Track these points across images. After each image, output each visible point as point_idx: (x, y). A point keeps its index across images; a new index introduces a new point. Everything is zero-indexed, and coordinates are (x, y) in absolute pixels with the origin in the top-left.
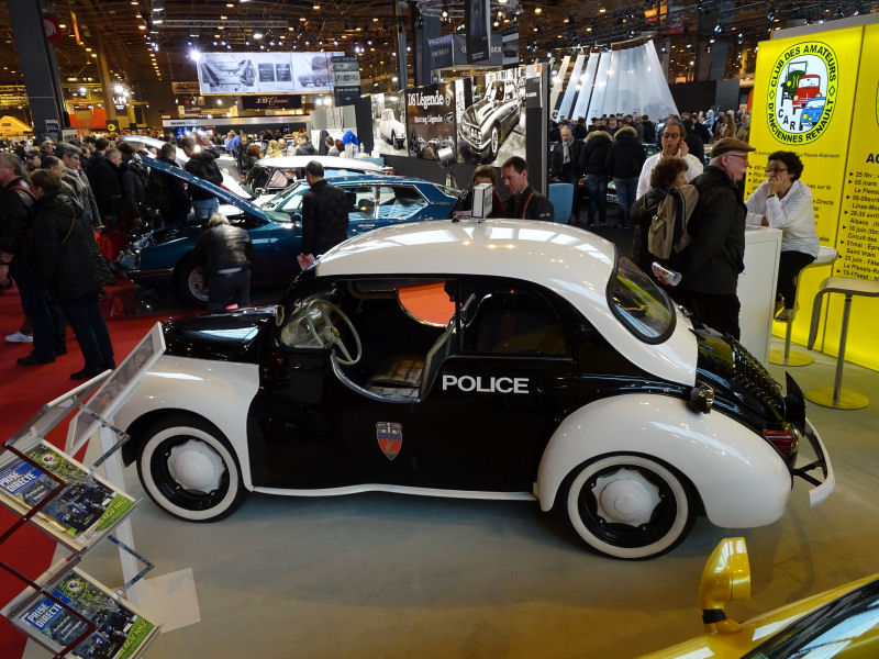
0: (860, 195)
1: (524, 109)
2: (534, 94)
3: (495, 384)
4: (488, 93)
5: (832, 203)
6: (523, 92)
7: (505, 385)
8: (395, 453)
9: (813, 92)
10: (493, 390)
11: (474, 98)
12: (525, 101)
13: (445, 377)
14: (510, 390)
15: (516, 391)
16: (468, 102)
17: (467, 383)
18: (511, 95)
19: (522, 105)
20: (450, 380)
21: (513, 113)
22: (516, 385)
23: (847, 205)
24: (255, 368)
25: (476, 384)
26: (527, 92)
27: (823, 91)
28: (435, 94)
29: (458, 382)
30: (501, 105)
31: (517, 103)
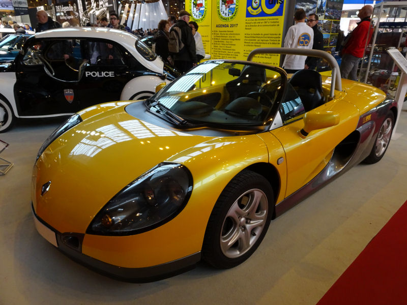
0: (216, 38)
1: (108, 11)
2: (111, 5)
3: (103, 74)
4: (92, 5)
5: (209, 41)
6: (107, 4)
7: (106, 74)
8: (72, 100)
9: (201, 5)
10: (103, 76)
11: (87, 7)
12: (108, 8)
13: (86, 72)
14: (108, 76)
15: (110, 76)
16: (84, 9)
17: (94, 74)
18: (102, 5)
19: (107, 10)
20: (88, 73)
21: (103, 13)
22: (110, 74)
23: (213, 40)
24: (14, 74)
25: (97, 74)
26: (109, 4)
27: (204, 4)
28: (69, 6)
29: (91, 74)
30: (99, 10)
31: (105, 9)
